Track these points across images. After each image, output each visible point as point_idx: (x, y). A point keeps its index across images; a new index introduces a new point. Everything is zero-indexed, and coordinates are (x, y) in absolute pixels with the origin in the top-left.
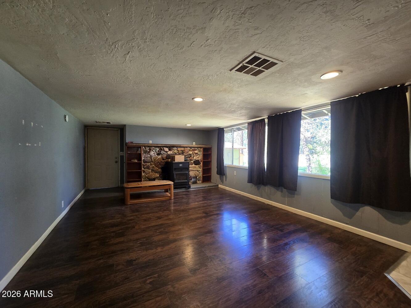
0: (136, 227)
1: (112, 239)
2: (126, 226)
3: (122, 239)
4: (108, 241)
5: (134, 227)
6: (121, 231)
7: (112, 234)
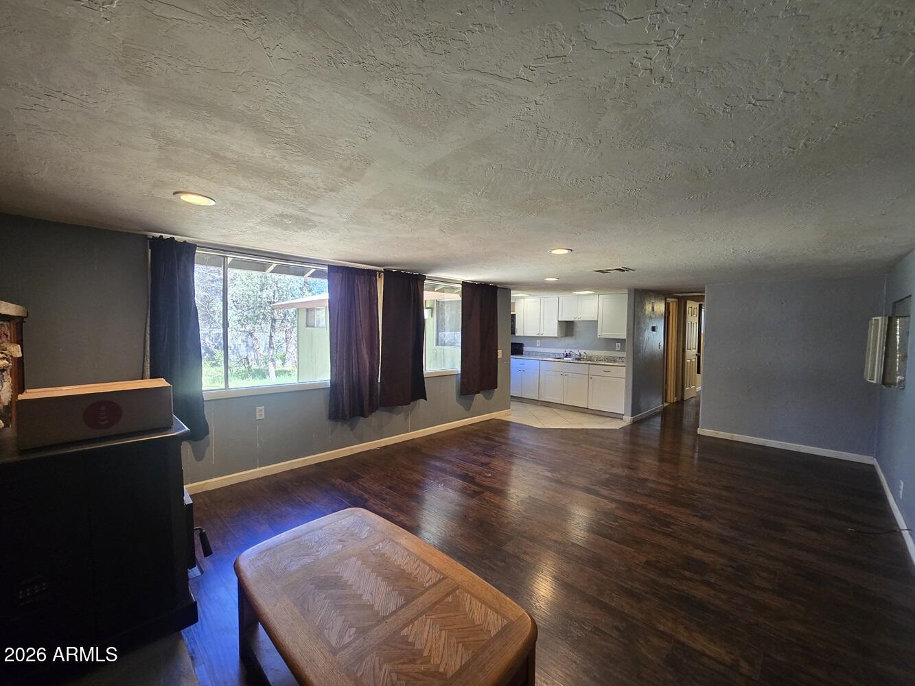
0: (643, 559)
1: (718, 567)
2: (662, 580)
3: (698, 554)
4: (729, 569)
5: (648, 563)
6: (687, 574)
7: (713, 580)
